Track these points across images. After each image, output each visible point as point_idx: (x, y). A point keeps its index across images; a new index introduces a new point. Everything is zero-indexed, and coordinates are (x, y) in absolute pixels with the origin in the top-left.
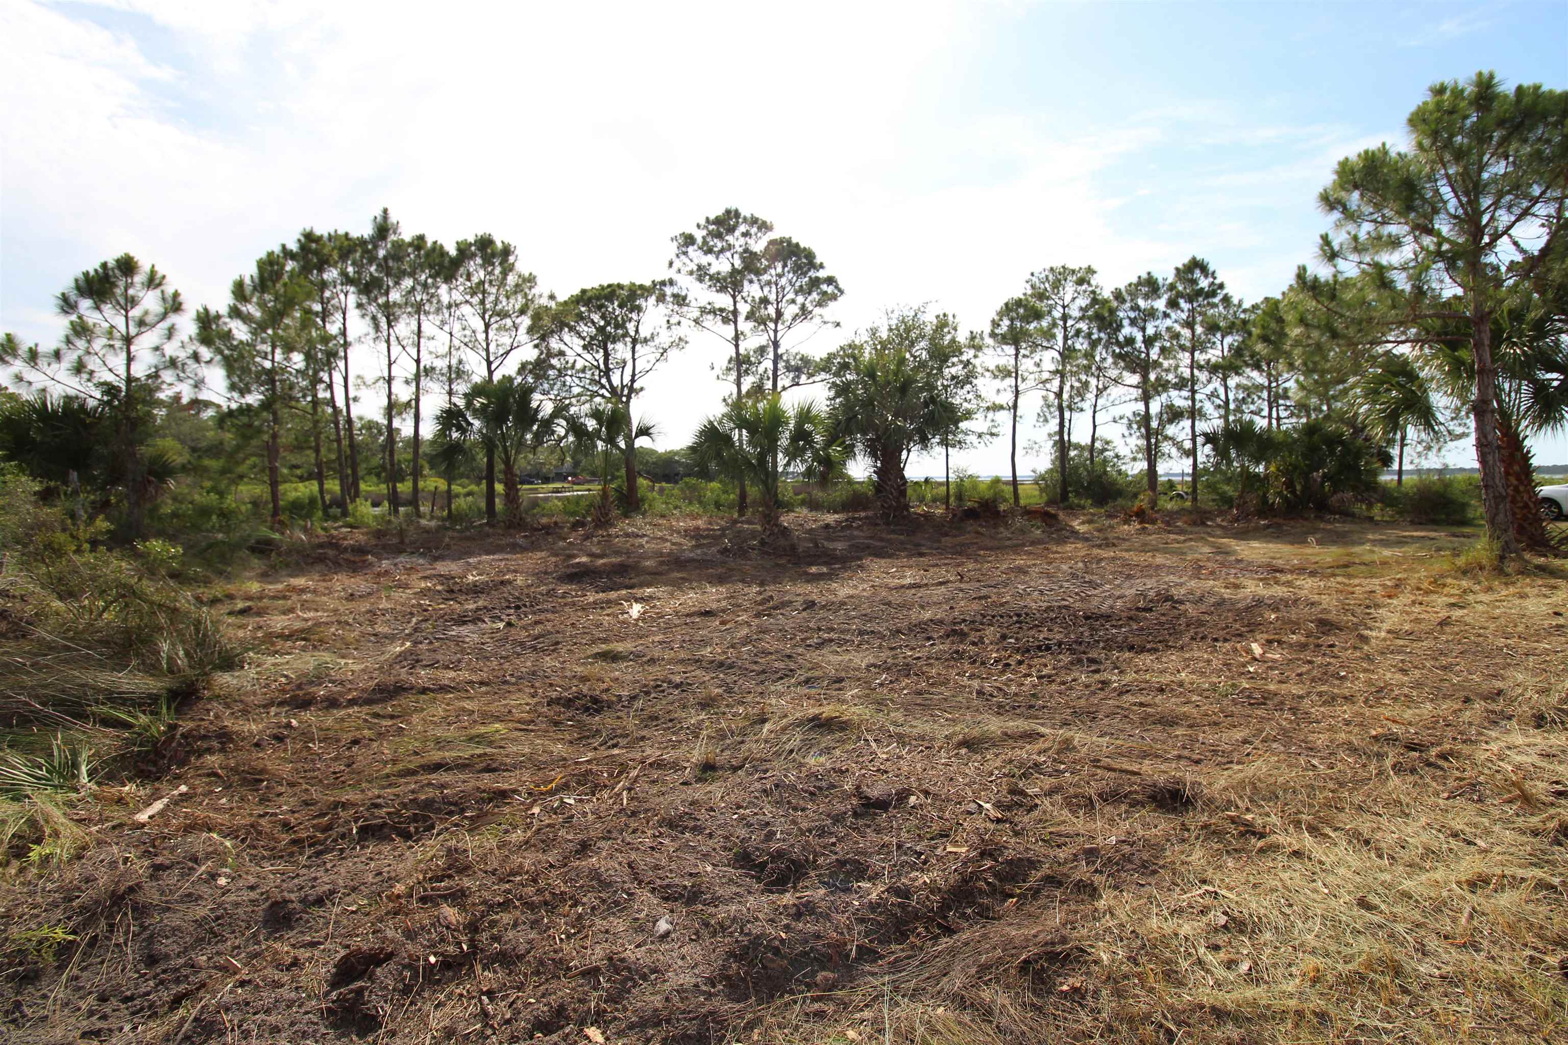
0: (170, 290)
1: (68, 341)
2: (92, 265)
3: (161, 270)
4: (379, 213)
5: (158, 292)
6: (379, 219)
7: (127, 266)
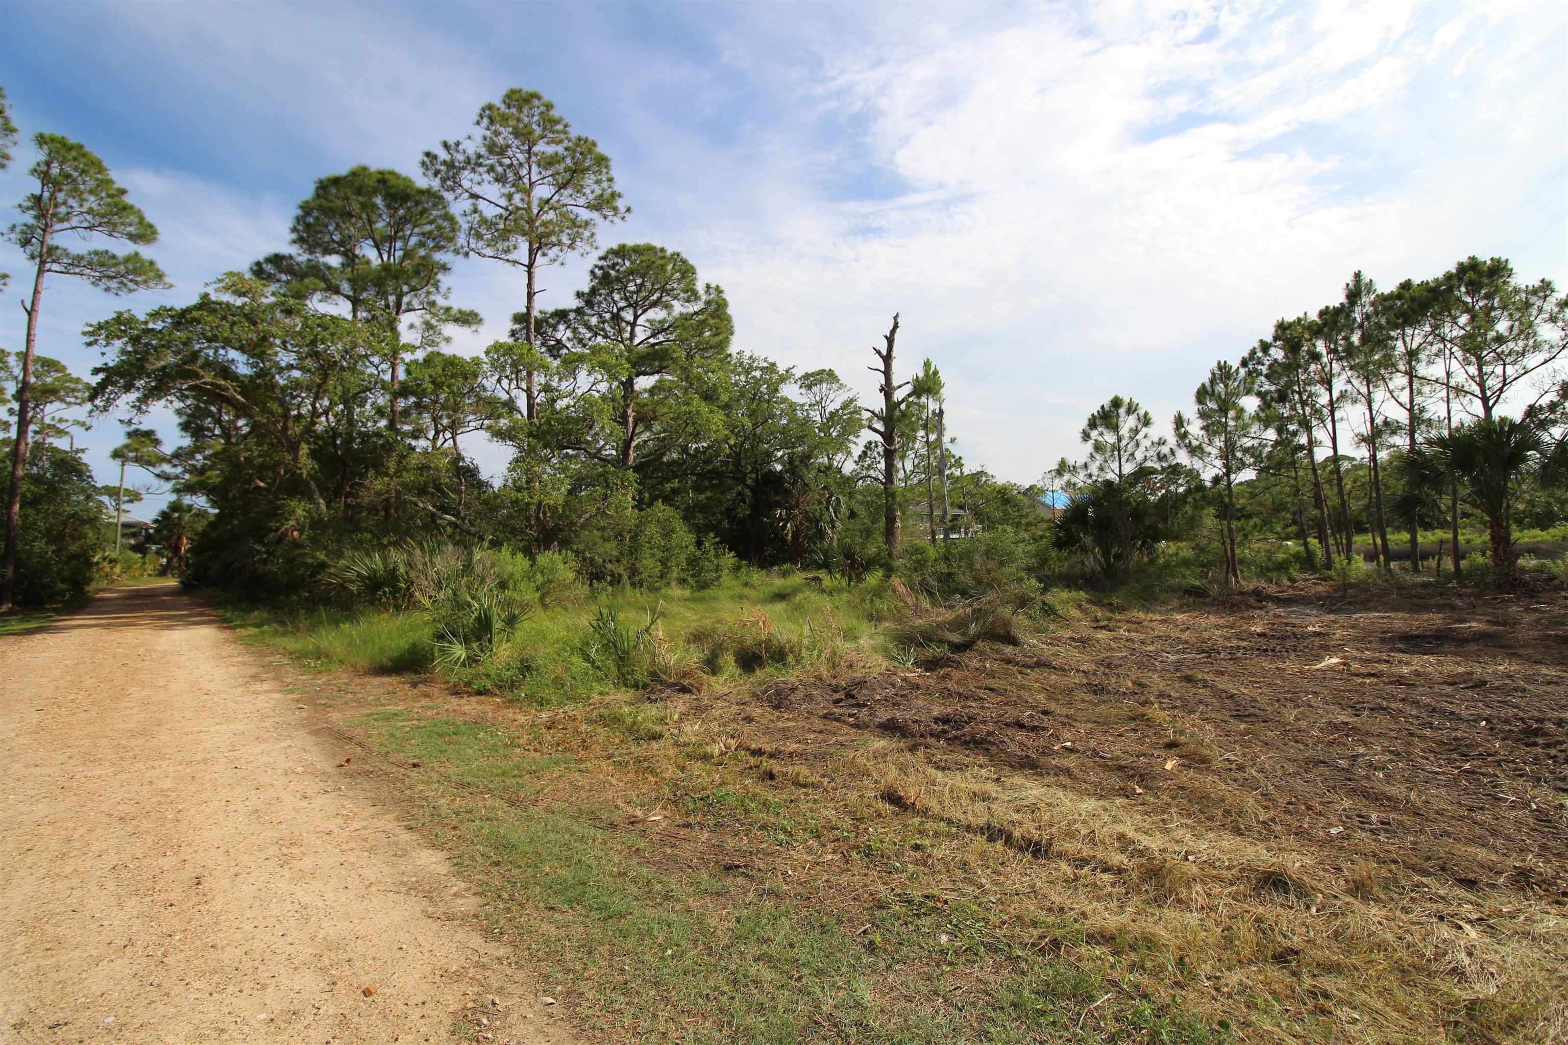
0: (1142, 412)
1: (1092, 456)
2: (1095, 409)
3: (1135, 401)
4: (1349, 279)
5: (1135, 415)
6: (1351, 285)
7: (1116, 403)
